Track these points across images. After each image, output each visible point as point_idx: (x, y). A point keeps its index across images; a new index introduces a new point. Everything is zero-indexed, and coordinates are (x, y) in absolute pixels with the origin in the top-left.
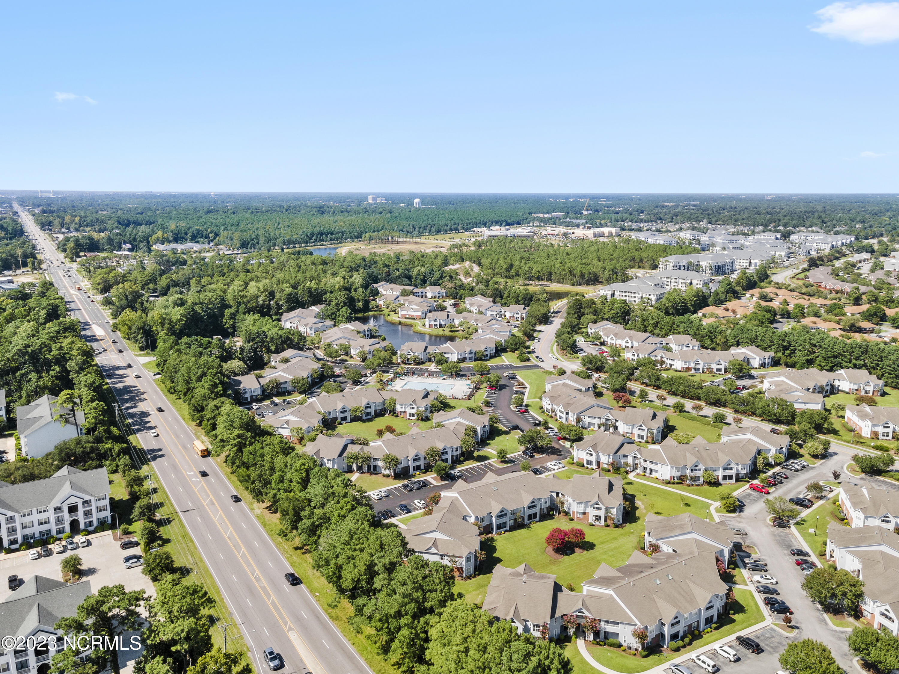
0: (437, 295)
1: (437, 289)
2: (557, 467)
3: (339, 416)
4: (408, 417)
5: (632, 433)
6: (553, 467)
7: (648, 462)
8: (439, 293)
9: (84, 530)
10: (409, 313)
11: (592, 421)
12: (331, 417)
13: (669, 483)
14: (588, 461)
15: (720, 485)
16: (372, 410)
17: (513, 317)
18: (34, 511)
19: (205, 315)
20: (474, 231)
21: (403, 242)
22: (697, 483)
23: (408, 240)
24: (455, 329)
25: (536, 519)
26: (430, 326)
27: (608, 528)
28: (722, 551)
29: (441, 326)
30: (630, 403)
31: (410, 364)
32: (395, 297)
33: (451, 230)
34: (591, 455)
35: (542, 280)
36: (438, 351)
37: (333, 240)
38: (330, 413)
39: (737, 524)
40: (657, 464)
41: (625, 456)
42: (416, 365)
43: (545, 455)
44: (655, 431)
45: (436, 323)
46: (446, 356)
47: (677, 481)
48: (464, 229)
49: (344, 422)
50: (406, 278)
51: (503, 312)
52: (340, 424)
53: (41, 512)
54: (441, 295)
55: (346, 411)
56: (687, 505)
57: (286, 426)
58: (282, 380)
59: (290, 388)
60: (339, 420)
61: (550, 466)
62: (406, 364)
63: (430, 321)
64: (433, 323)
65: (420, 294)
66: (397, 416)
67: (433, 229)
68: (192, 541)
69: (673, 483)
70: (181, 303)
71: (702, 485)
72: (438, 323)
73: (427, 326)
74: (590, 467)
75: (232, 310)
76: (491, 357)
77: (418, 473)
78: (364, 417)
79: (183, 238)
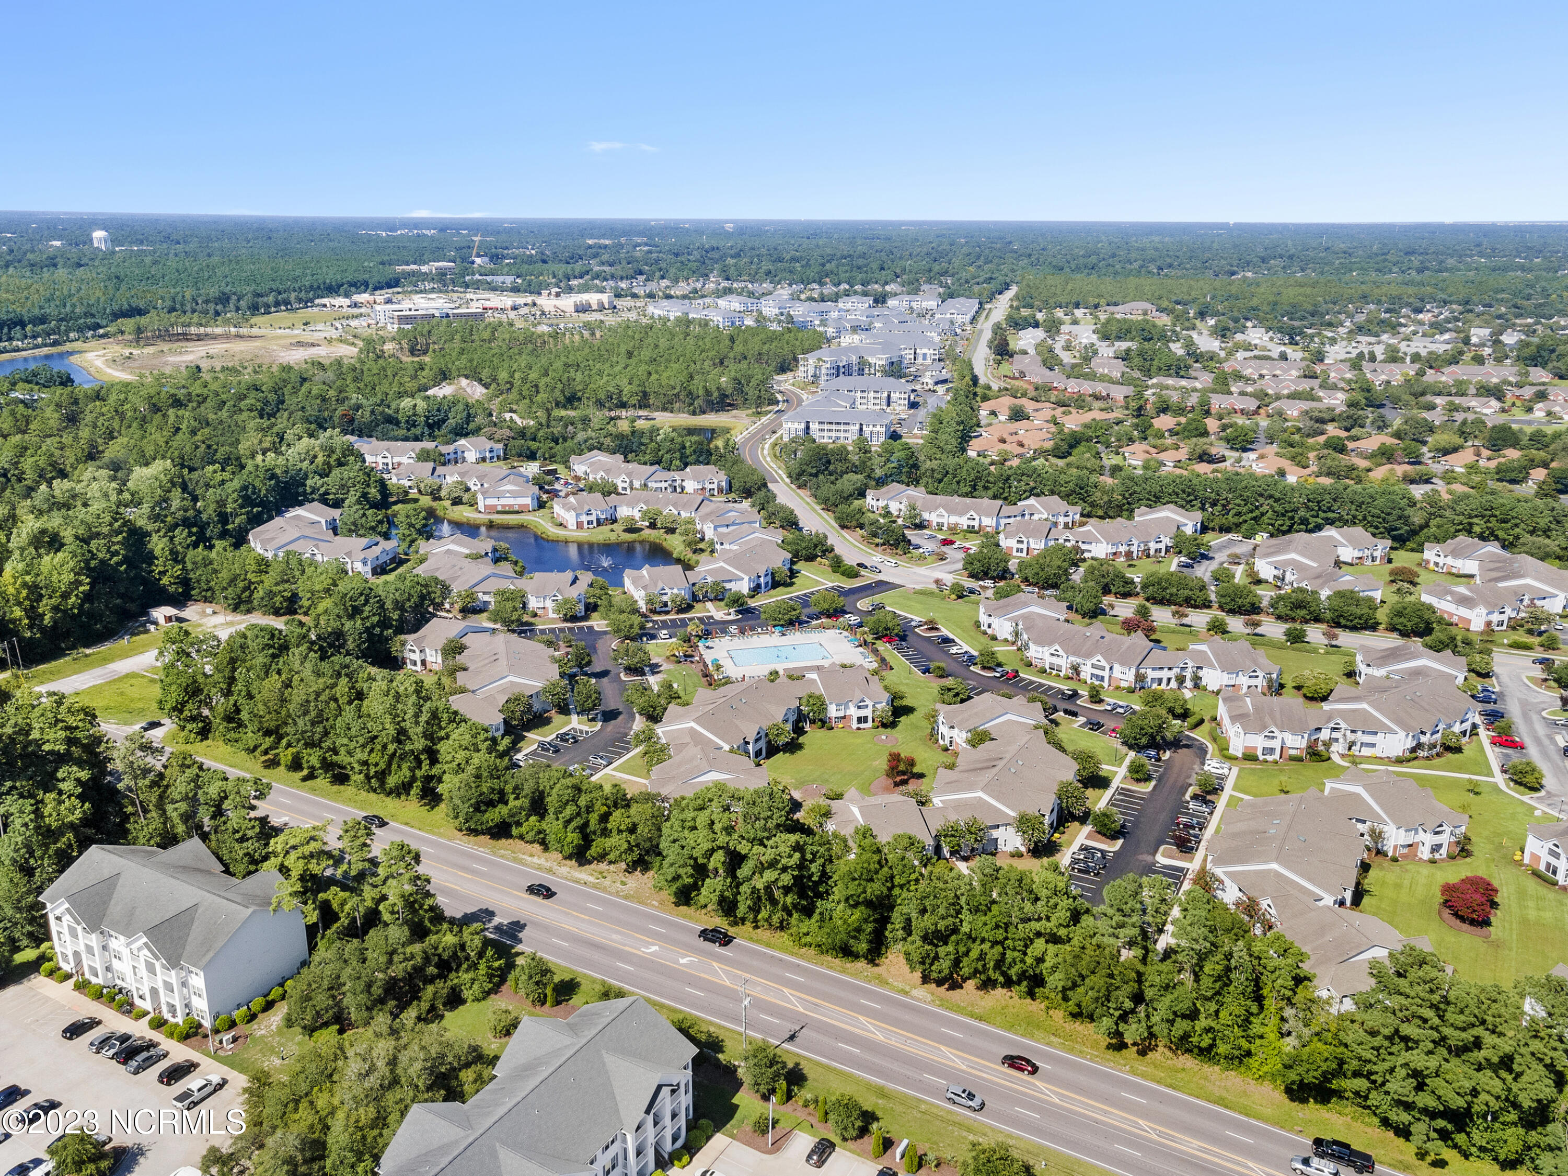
3: (752, 750)
4: (855, 725)
6: (1219, 771)
7: (1359, 733)
10: (503, 501)
11: (1157, 674)
21: (215, 337)
23: (218, 330)
24: (635, 526)
26: (579, 525)
29: (599, 522)
30: (1155, 632)
31: (667, 613)
36: (710, 579)
40: (1375, 733)
41: (1318, 730)
45: (590, 518)
46: (727, 586)
48: (300, 300)
61: (1214, 770)
62: (660, 613)
64: (584, 518)
65: (452, 456)
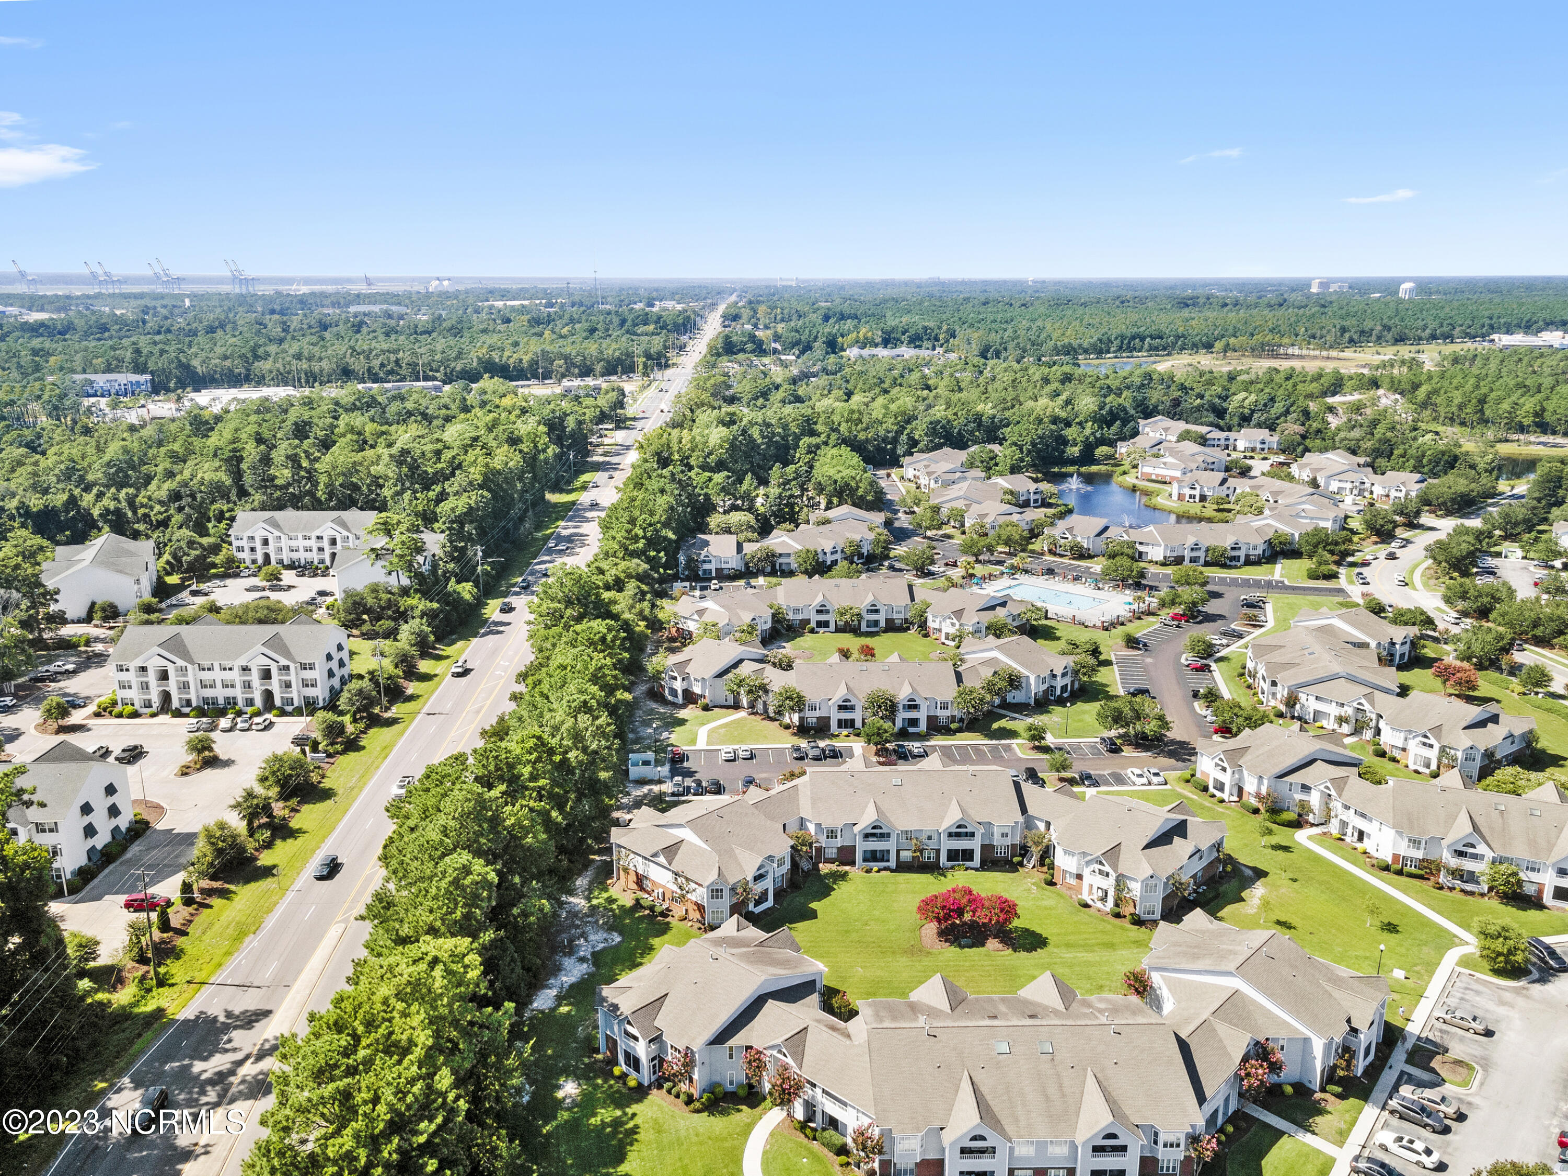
0: (1259, 446)
1: (1264, 433)
2: (1144, 780)
3: (814, 618)
4: (943, 640)
5: (1404, 750)
6: (1134, 778)
7: (1352, 811)
8: (1263, 443)
9: (278, 708)
10: (1160, 471)
11: (1321, 706)
12: (800, 617)
13: (1386, 868)
14: (1215, 780)
15: (1541, 906)
16: (881, 618)
17: (1388, 496)
18: (216, 667)
19: (763, 444)
20: (1493, 340)
22: (1469, 887)
23: (1313, 352)
24: (1226, 506)
25: (968, 864)
26: (1181, 497)
27: (1117, 921)
28: (1307, 1041)
29: (1203, 498)
30: (1474, 688)
31: (1062, 556)
32: (1154, 442)
33: (1433, 337)
34: (1224, 769)
35: (1554, 433)
36: (1126, 538)
37: (1157, 349)
38: (796, 611)
39: (1491, 1006)
40: (1371, 820)
41: (1305, 788)
42: (1074, 559)
43: (1149, 754)
44: (1460, 754)
45: (1193, 492)
46: (1141, 548)
47: (1413, 870)
48: (1469, 336)
49: (822, 630)
50: (1214, 412)
51: (1367, 485)
52: (812, 631)
53: (225, 669)
54: (1266, 446)
55: (828, 612)
56: (1391, 928)
57: (696, 617)
58: (779, 551)
59: (794, 566)
60: (813, 624)
61: (1131, 775)
62: (1055, 554)
63: (1180, 487)
64: (1187, 492)
65: (1222, 442)
66: (926, 636)
67: (1389, 336)
68: (386, 758)
69: (1400, 873)
70: (729, 422)
71: (1482, 895)
72: (1197, 493)
73: (1175, 497)
74: (1218, 794)
75: (814, 440)
76: (1249, 562)
77: (845, 732)
78: (864, 628)
79: (898, 340)
